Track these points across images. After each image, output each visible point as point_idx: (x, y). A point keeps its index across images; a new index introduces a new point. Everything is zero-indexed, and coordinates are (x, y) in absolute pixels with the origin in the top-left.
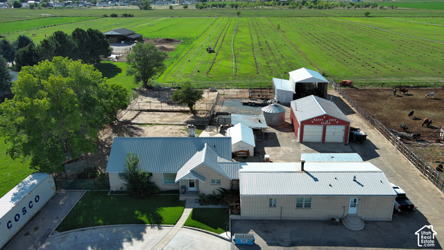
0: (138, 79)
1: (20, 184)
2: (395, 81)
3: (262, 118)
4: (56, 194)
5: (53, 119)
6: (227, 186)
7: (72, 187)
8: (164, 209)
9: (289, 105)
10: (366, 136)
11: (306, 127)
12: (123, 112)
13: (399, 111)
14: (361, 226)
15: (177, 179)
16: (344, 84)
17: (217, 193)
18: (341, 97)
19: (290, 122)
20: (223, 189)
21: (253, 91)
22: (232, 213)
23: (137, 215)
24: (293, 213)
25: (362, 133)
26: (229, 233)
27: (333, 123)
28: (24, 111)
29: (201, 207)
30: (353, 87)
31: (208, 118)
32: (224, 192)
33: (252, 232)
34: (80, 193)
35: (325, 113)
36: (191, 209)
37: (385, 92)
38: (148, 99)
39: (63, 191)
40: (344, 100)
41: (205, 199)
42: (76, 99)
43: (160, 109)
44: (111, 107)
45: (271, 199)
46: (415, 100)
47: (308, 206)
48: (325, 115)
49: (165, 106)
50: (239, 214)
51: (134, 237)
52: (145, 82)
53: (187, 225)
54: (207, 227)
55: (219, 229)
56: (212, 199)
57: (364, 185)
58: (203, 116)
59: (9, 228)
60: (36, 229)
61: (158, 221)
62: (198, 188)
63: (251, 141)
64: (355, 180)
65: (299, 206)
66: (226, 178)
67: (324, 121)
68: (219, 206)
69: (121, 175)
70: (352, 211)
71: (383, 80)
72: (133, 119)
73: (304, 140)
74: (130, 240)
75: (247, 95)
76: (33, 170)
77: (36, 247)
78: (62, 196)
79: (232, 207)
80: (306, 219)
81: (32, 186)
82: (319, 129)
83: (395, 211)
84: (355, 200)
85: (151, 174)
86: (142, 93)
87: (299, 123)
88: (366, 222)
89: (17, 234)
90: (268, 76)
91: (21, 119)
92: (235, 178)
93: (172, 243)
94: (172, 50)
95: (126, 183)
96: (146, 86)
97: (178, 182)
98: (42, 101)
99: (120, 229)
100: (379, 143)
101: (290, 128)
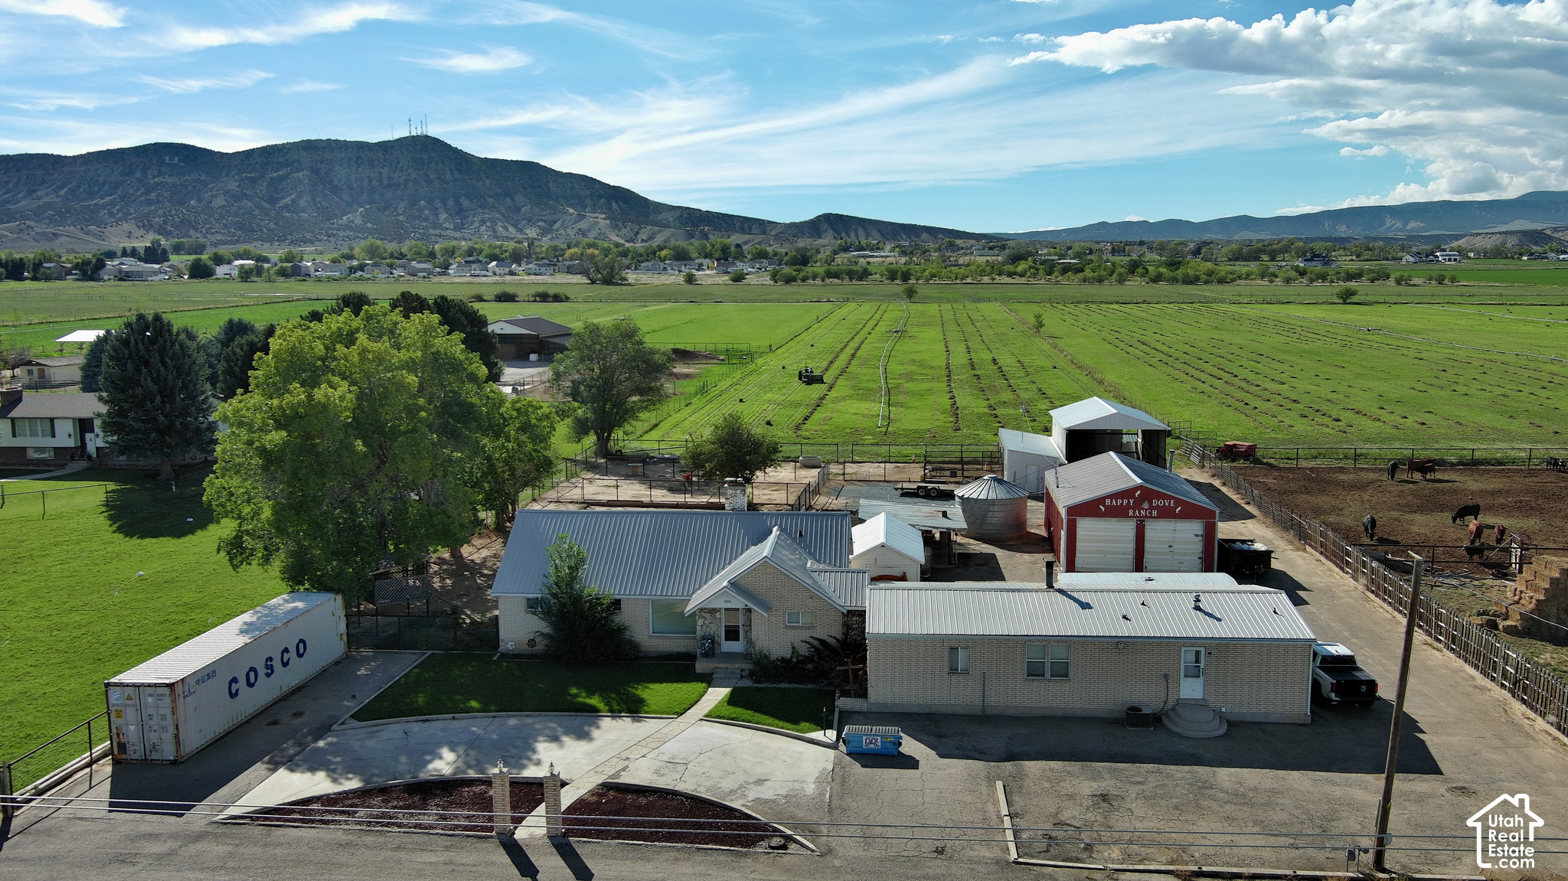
0: (581, 430)
1: (259, 609)
3: (955, 510)
4: (348, 656)
6: (830, 630)
7: (391, 645)
8: (651, 686)
10: (1268, 556)
11: (1086, 527)
14: (1215, 730)
15: (690, 608)
16: (1229, 453)
17: (804, 650)
18: (1217, 483)
20: (822, 642)
21: (935, 466)
22: (845, 694)
23: (577, 696)
24: (1016, 693)
25: (1259, 546)
26: (832, 732)
27: (1166, 514)
29: (755, 685)
30: (1257, 461)
32: (822, 650)
34: (415, 657)
35: (1137, 482)
36: (728, 690)
37: (1362, 474)
38: (611, 481)
39: (367, 652)
40: (1224, 489)
41: (767, 670)
43: (646, 500)
45: (953, 650)
46: (1455, 492)
47: (1061, 672)
48: (1140, 487)
49: (662, 496)
50: (863, 693)
51: (567, 734)
52: (603, 441)
53: (714, 716)
54: (770, 720)
55: (804, 725)
56: (789, 668)
57: (1223, 618)
59: (232, 696)
60: (298, 715)
61: (634, 708)
62: (750, 641)
64: (1197, 608)
65: (1035, 672)
66: (831, 606)
67: (1138, 506)
68: (808, 685)
69: (532, 605)
70: (1191, 689)
71: (1362, 448)
73: (1079, 565)
74: (555, 739)
75: (918, 475)
77: (303, 746)
78: (366, 660)
79: (843, 677)
80: (1057, 714)
81: (291, 612)
82: (1124, 530)
83: (1319, 698)
85: (617, 603)
86: (592, 468)
87: (1063, 512)
88: (1232, 724)
89: (247, 722)
91: (276, 437)
92: (856, 607)
93: (672, 748)
94: (687, 376)
95: (543, 626)
96: (604, 450)
99: (529, 720)
100: (1316, 579)
101: (1042, 544)
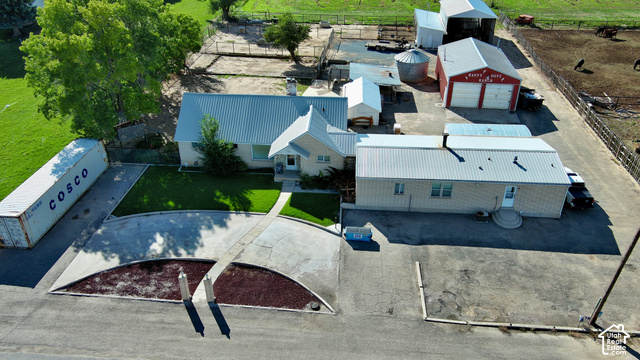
0: (214, 7)
1: (61, 153)
2: (601, 18)
3: (395, 70)
4: (109, 168)
5: (98, 64)
6: (338, 165)
7: (129, 159)
8: (254, 191)
9: (434, 52)
10: (542, 100)
11: (457, 86)
12: (195, 56)
13: (597, 64)
14: (517, 223)
15: (271, 154)
16: (521, 21)
17: (325, 174)
18: (515, 41)
19: (434, 77)
20: (334, 169)
21: (383, 28)
22: (344, 201)
23: (219, 197)
24: (425, 203)
25: (537, 96)
26: (339, 226)
27: (496, 81)
28: (58, 53)
29: (303, 191)
30: (534, 26)
31: (316, 68)
32: (335, 173)
33: (369, 226)
34: (141, 168)
35: (486, 65)
36: (290, 194)
37: (582, 35)
38: (230, 37)
39: (119, 164)
40: (518, 45)
41: (307, 182)
42: (128, 37)
43: (247, 52)
44: (178, 48)
45: (397, 185)
46: (625, 48)
47: (447, 194)
48: (486, 68)
49: (255, 49)
50: (354, 202)
51: (216, 224)
52: (226, 11)
53: (283, 214)
55: (326, 220)
56: (318, 181)
57: (528, 169)
58: (310, 65)
59: (52, 209)
60: (87, 211)
61: (245, 207)
62: (299, 166)
63: (376, 104)
64: (515, 163)
65: (435, 194)
66: (338, 154)
67: (484, 77)
68: (328, 192)
69: (195, 145)
70: (507, 203)
71: (582, 16)
72: (209, 66)
73: (453, 103)
74: (210, 227)
75: (375, 35)
76: (76, 135)
77: (90, 234)
78: (118, 170)
79: (344, 193)
80: (444, 211)
81: (77, 155)
82: (475, 88)
83: (566, 205)
84: (513, 189)
85: (235, 146)
86: (221, 27)
87: (448, 80)
88: (524, 218)
89: (63, 217)
90: (408, 6)
91: (54, 64)
92: (351, 154)
93: (264, 236)
95: (202, 156)
96: (226, 16)
97: (273, 158)
98: (81, 39)
99: (197, 215)
100: (561, 112)
101: (434, 85)
